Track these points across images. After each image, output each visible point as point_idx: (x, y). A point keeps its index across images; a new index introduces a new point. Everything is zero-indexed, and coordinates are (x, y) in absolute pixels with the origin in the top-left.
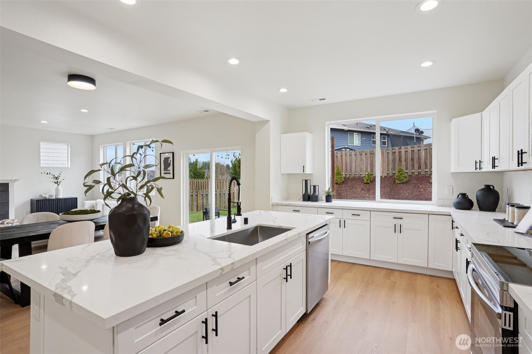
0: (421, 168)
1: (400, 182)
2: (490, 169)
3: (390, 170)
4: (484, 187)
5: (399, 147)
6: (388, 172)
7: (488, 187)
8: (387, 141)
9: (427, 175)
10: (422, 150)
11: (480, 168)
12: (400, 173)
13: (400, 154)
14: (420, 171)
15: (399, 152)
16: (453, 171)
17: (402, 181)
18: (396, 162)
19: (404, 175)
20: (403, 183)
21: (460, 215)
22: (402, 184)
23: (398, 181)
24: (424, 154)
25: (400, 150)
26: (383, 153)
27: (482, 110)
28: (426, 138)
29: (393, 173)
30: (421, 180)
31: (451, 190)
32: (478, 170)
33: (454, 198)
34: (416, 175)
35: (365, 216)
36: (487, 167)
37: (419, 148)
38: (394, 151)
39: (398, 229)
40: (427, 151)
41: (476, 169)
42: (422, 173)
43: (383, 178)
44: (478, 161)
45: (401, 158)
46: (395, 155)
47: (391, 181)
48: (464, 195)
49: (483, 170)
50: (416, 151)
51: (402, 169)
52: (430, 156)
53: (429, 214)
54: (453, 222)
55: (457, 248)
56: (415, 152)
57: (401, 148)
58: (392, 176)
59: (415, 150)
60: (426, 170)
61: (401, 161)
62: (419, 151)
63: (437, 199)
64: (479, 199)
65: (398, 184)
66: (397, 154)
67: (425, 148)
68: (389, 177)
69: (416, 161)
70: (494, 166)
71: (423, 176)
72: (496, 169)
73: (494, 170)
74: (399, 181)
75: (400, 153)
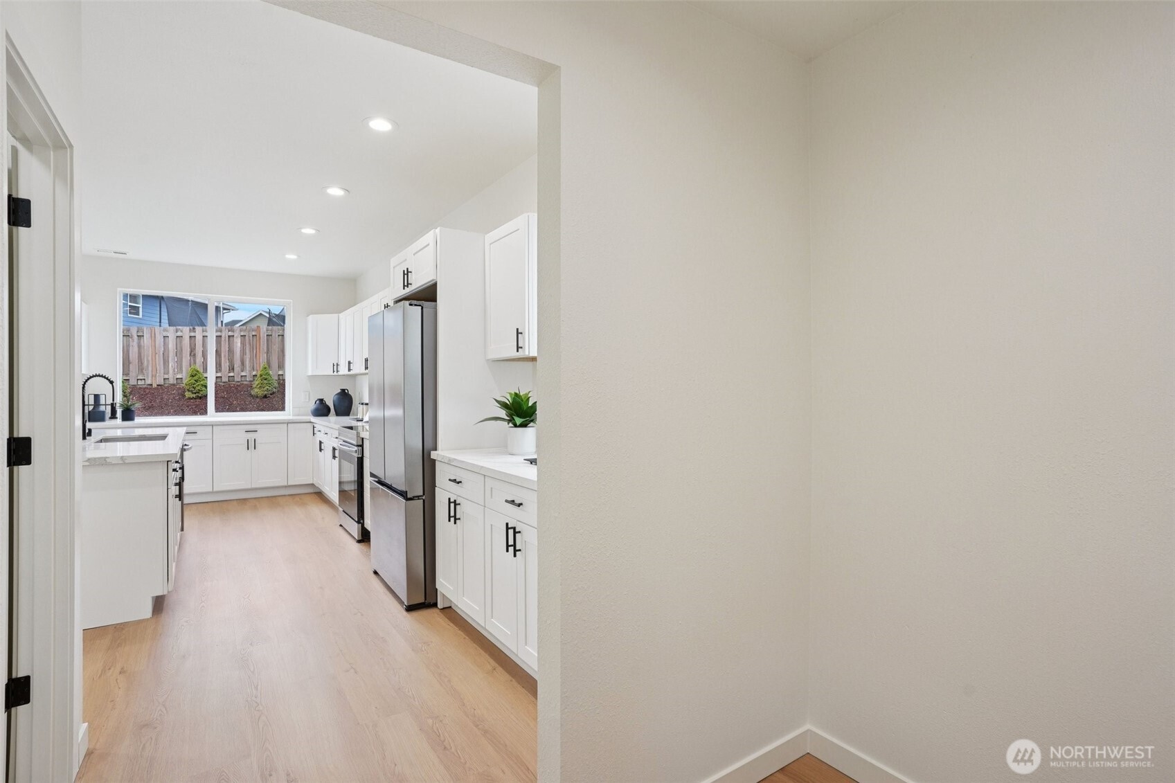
0: (233, 369)
1: (194, 396)
2: (346, 372)
3: (171, 371)
4: (340, 391)
5: (191, 327)
6: (166, 376)
7: (343, 390)
8: (140, 306)
9: (245, 383)
10: (237, 337)
11: (337, 371)
12: (196, 378)
13: (192, 341)
14: (232, 374)
15: (190, 337)
16: (310, 374)
17: (198, 393)
18: (184, 355)
19: (202, 383)
20: (200, 398)
21: (319, 422)
22: (198, 400)
23: (190, 393)
24: (239, 344)
25: (193, 334)
26: (153, 335)
27: (340, 312)
28: (229, 310)
29: (177, 379)
30: (235, 391)
31: (307, 397)
32: (335, 373)
33: (312, 405)
34: (224, 382)
35: (204, 433)
36: (343, 370)
37: (230, 333)
38: (179, 334)
39: (251, 445)
40: (245, 338)
41: (334, 371)
42: (237, 379)
43: (155, 389)
44: (335, 364)
45: (195, 349)
46: (181, 342)
47: (174, 394)
48: (321, 401)
49: (340, 373)
50: (225, 337)
51: (198, 371)
52: (250, 349)
53: (288, 423)
54: (314, 427)
55: (321, 450)
56: (223, 339)
57: (194, 329)
58: (174, 385)
59: (223, 336)
60: (243, 374)
61: (195, 355)
62: (231, 338)
63: (293, 408)
64: (336, 404)
65: (190, 398)
66: (186, 341)
67: (242, 334)
68: (168, 387)
69: (225, 356)
70: (349, 370)
71: (239, 384)
72: (351, 372)
73: (349, 373)
74: (193, 393)
75: (193, 339)
